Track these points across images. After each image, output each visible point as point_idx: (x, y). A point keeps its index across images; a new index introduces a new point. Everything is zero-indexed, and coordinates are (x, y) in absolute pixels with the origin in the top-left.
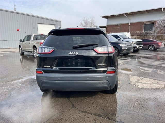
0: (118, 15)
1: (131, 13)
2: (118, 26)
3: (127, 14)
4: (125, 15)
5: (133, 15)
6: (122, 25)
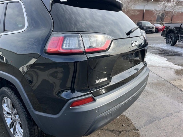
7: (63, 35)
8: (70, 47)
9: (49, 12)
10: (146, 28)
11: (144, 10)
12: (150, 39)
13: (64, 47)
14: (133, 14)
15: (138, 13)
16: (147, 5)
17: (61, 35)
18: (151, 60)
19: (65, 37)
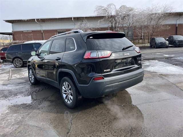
0: (27, 20)
1: (43, 19)
2: (28, 33)
3: (38, 20)
4: (36, 21)
5: (44, 22)
6: (33, 32)
7: (90, 51)
8: (93, 56)
9: (85, 43)
10: (178, 42)
11: (176, 25)
12: (180, 52)
13: (91, 56)
14: (164, 29)
15: (170, 27)
16: (179, 19)
17: (90, 52)
18: (168, 70)
19: (91, 52)
